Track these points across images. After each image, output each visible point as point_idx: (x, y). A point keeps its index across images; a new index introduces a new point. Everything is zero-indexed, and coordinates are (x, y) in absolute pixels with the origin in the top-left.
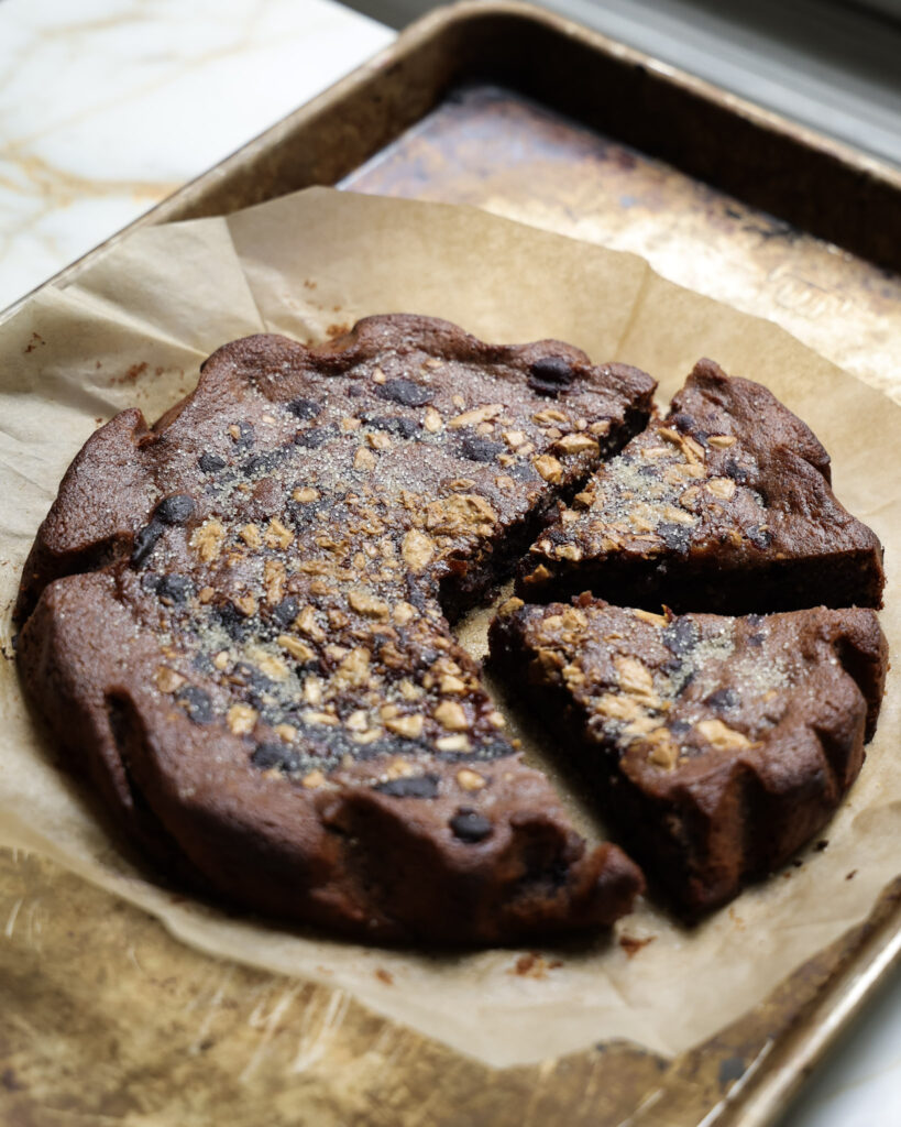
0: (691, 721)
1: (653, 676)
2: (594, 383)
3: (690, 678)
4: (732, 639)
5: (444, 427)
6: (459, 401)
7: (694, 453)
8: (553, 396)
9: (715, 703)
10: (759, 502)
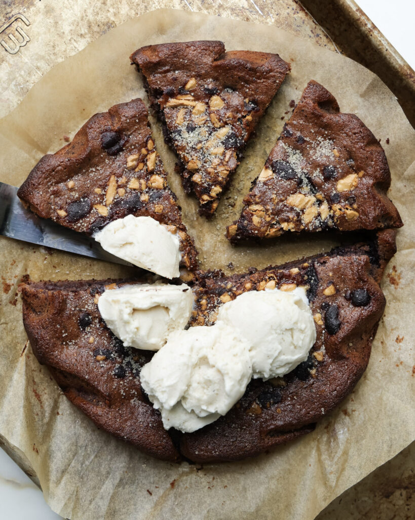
0: (334, 192)
1: (300, 193)
2: (128, 130)
3: (309, 179)
4: (293, 149)
5: (109, 208)
6: (98, 190)
7: (189, 100)
8: (121, 150)
9: (329, 177)
10: (230, 91)
